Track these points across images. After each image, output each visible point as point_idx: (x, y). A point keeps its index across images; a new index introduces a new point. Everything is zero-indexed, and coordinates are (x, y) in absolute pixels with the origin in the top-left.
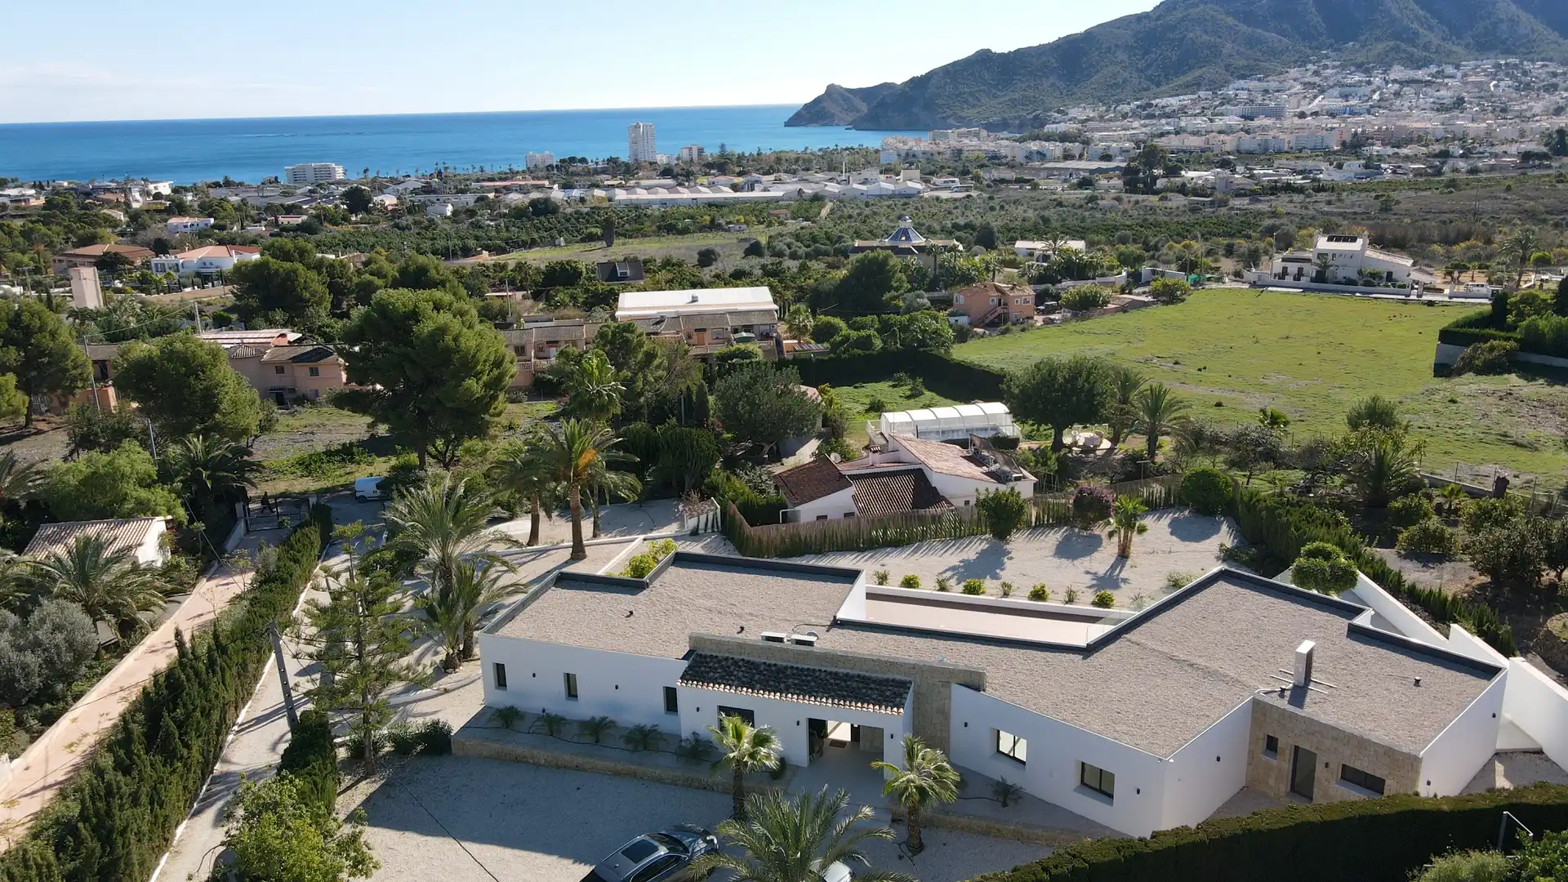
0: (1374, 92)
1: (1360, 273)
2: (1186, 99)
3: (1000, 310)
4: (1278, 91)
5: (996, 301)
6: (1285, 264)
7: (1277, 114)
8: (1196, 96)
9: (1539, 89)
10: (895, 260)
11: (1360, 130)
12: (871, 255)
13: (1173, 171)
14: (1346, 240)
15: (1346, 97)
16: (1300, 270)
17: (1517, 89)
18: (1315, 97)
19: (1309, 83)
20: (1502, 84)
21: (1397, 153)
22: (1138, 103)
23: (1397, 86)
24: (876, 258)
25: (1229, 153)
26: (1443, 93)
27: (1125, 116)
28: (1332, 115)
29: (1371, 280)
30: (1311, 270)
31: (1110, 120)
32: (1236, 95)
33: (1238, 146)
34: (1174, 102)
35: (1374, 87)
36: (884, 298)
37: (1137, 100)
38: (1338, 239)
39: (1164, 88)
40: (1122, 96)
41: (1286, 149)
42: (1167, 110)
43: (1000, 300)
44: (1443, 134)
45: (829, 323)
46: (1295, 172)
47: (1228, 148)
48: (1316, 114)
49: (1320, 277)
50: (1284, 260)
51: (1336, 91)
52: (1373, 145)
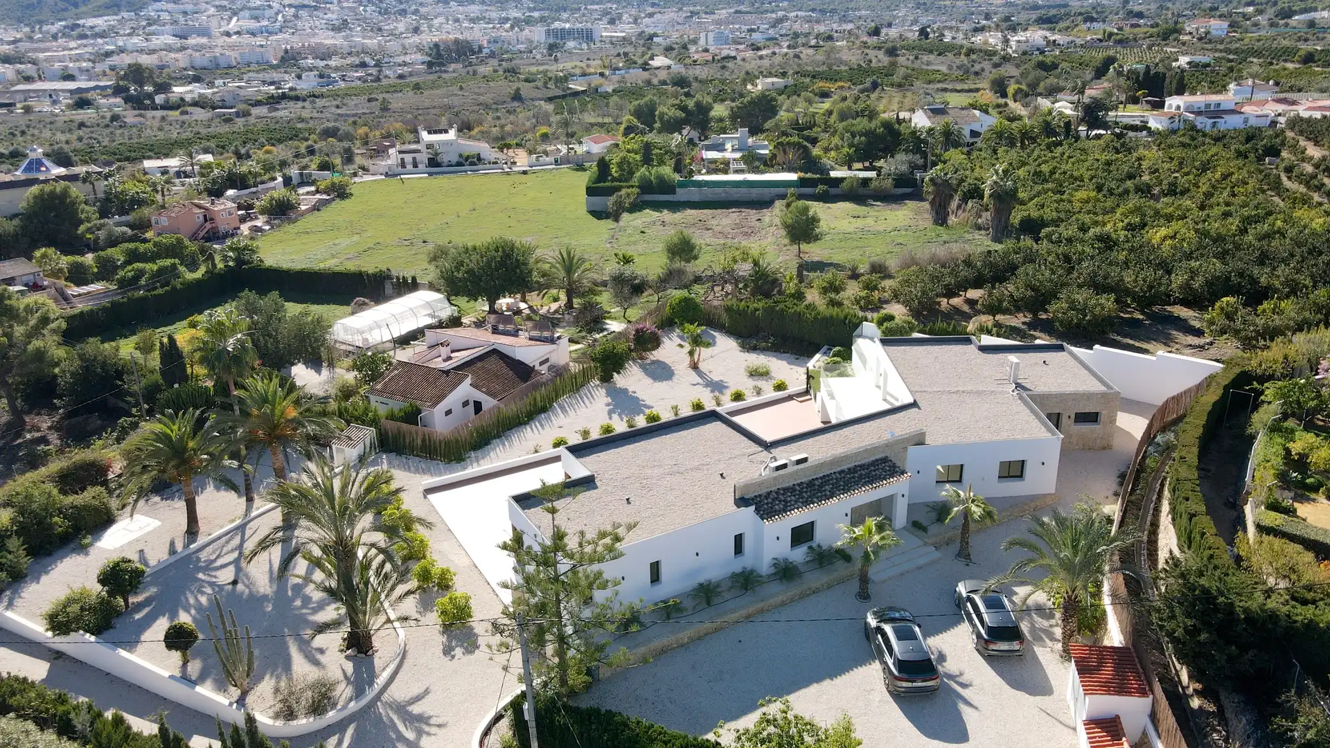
0: (277, 14)
1: (461, 156)
2: (112, 20)
3: (208, 225)
4: (197, 13)
5: (202, 218)
6: (400, 156)
7: (205, 32)
8: (119, 17)
9: (395, 14)
10: (76, 190)
11: (289, 47)
12: (48, 188)
13: (163, 88)
14: (440, 132)
15: (256, 18)
16: (414, 159)
17: (380, 13)
18: (231, 18)
19: (221, 6)
20: (368, 9)
21: (327, 65)
22: (63, 23)
23: (293, 10)
24: (52, 193)
25: (185, 69)
26: (329, 16)
27: (55, 37)
28: (253, 34)
29: (471, 162)
30: (423, 157)
31: (40, 40)
32: (159, 16)
33: (191, 62)
34: (100, 22)
35: (275, 10)
36: (79, 232)
37: (60, 20)
38: (436, 132)
39: (83, 9)
40: (41, 18)
41: (235, 64)
42: (97, 30)
43: (205, 216)
44: (348, 50)
45: (77, 263)
46: (264, 82)
47: (182, 65)
48: (238, 33)
49: (434, 163)
50: (400, 152)
51: (246, 13)
52: (306, 58)
